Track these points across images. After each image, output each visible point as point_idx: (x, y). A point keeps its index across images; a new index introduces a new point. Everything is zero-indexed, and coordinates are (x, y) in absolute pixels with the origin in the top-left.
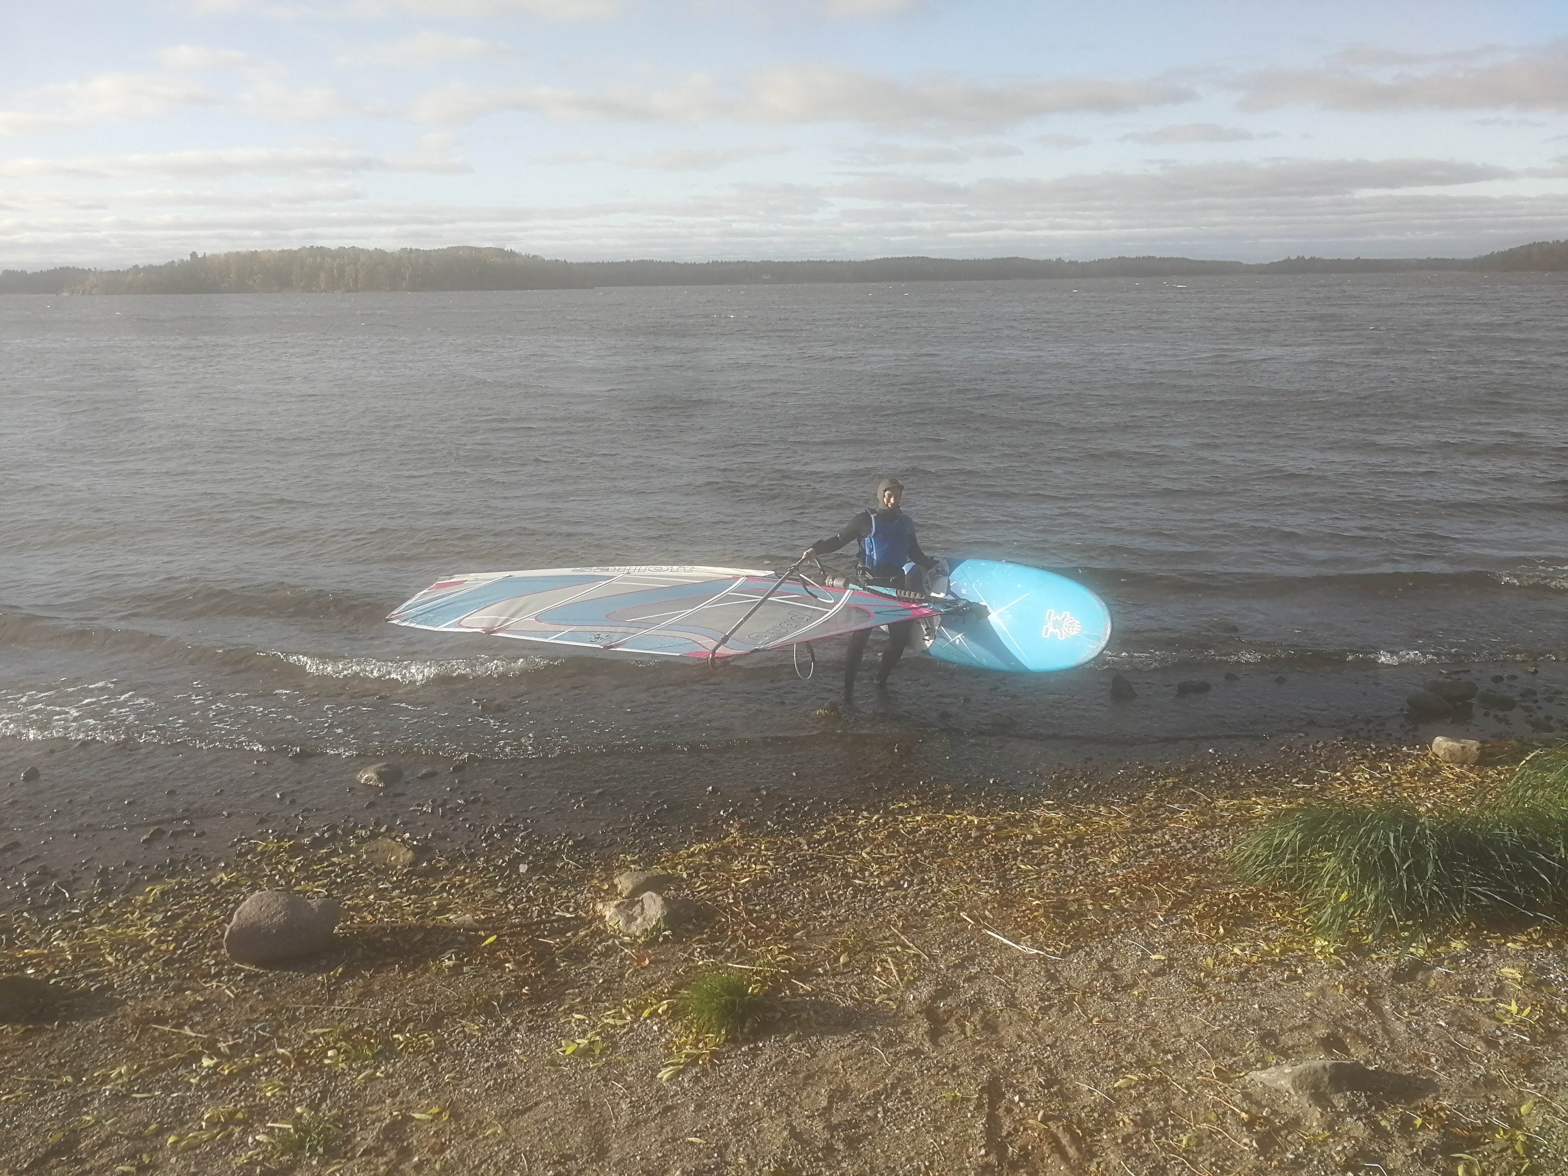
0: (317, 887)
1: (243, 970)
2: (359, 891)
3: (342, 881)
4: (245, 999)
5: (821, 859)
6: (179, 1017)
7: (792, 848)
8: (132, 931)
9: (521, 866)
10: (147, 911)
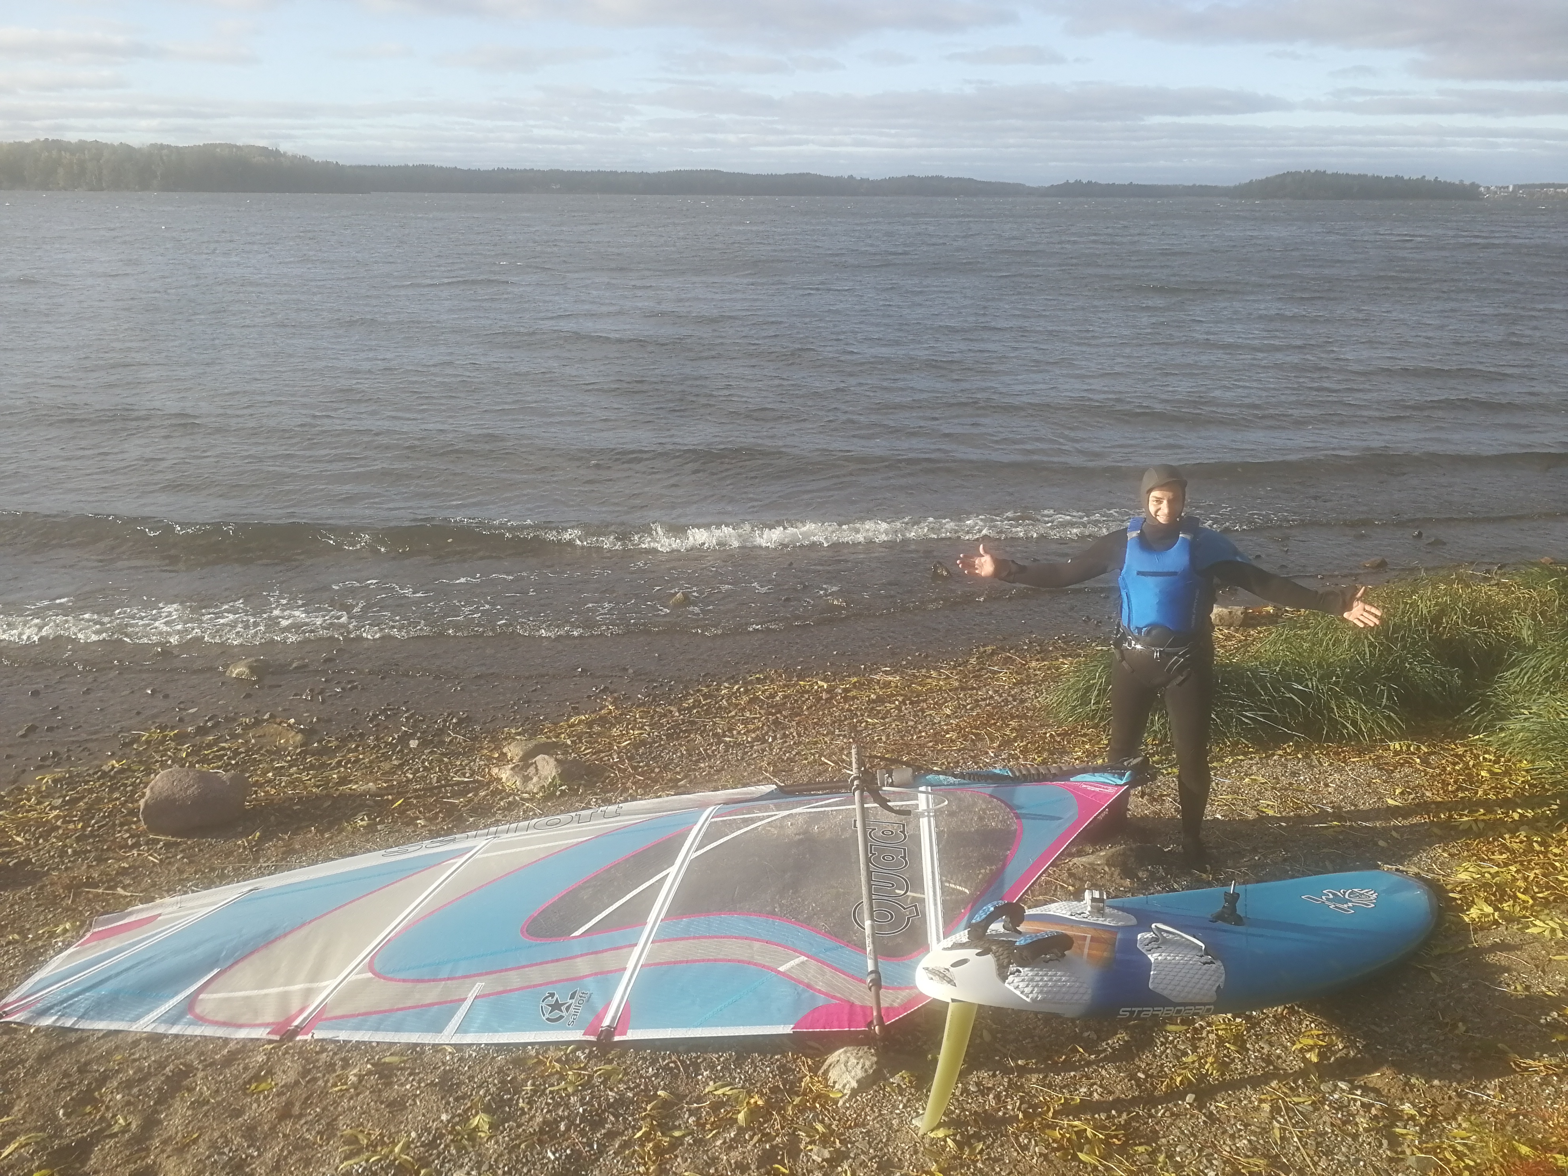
0: (213, 768)
1: (159, 841)
2: (255, 770)
3: (237, 763)
4: (169, 863)
5: (693, 723)
6: (108, 881)
7: (665, 716)
8: (33, 815)
9: (411, 742)
10: (42, 797)
